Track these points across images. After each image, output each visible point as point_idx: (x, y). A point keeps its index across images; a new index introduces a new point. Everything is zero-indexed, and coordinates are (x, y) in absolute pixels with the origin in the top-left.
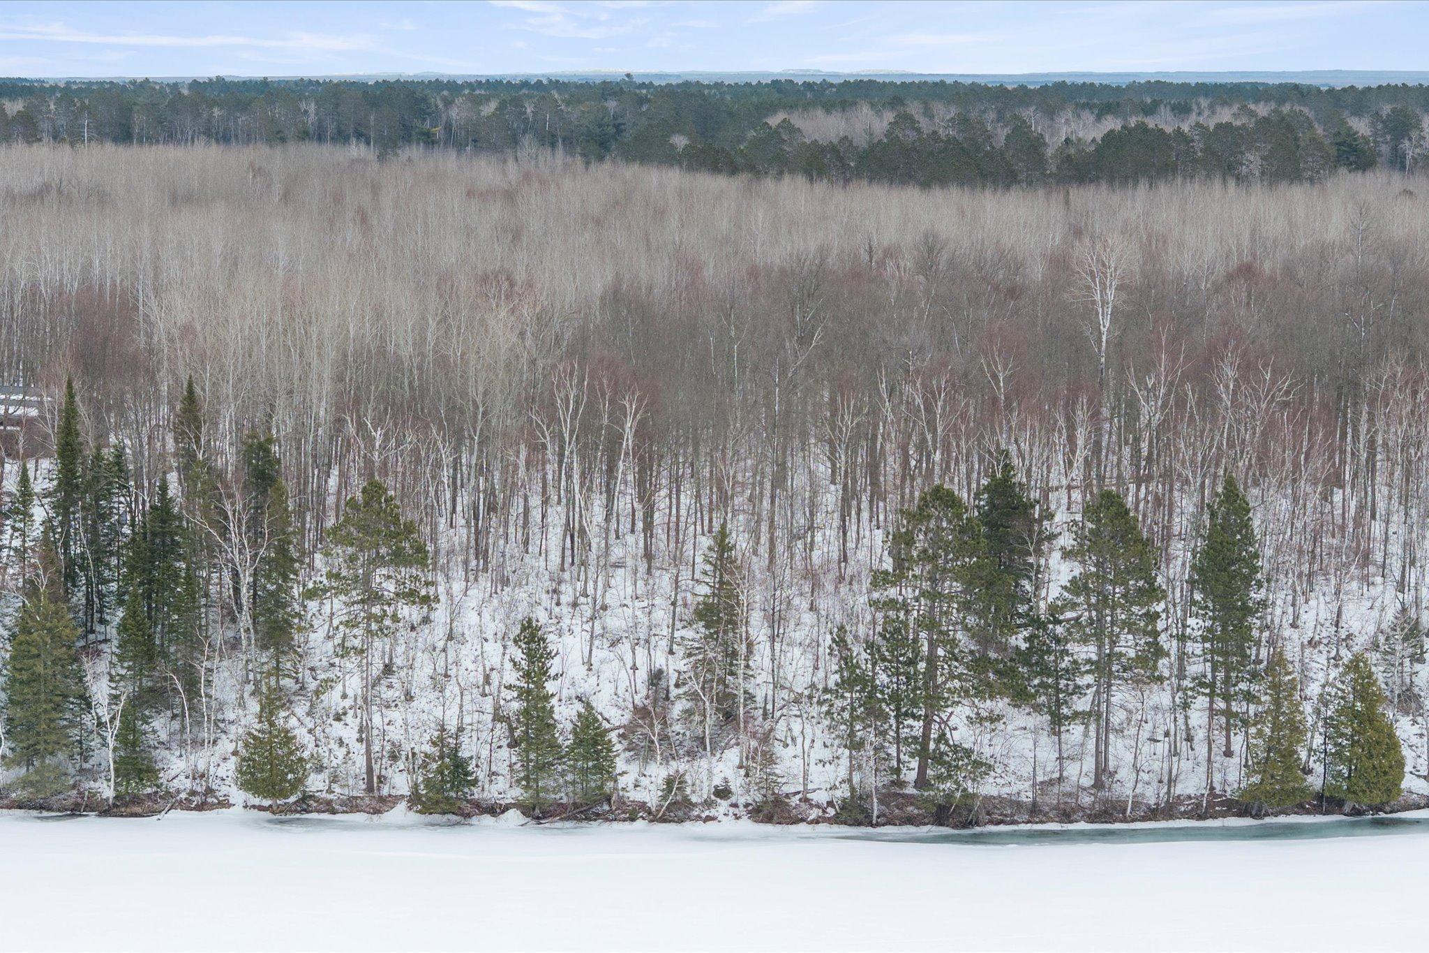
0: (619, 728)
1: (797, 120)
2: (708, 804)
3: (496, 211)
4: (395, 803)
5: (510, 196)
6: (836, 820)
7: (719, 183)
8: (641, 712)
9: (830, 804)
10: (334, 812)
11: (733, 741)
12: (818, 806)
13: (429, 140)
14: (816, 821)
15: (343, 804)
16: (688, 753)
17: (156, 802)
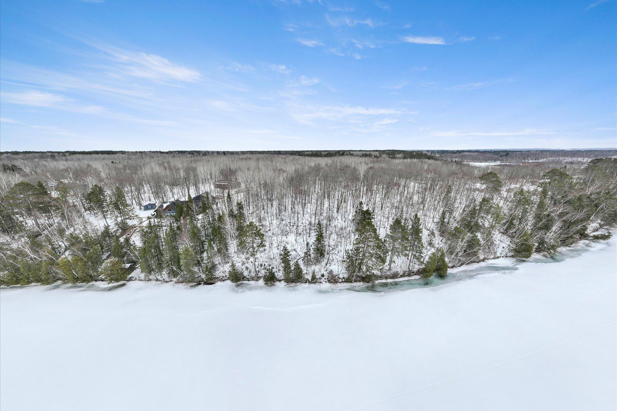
0: (302, 258)
1: (305, 152)
2: (320, 278)
3: (284, 160)
4: (261, 278)
5: (285, 158)
6: (345, 282)
7: (301, 157)
8: (306, 253)
9: (343, 278)
10: (249, 281)
11: (323, 260)
12: (341, 279)
13: (281, 154)
14: (341, 282)
15: (251, 279)
16: (315, 264)
17: (215, 280)
